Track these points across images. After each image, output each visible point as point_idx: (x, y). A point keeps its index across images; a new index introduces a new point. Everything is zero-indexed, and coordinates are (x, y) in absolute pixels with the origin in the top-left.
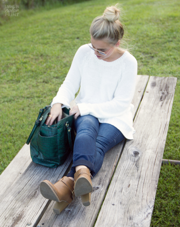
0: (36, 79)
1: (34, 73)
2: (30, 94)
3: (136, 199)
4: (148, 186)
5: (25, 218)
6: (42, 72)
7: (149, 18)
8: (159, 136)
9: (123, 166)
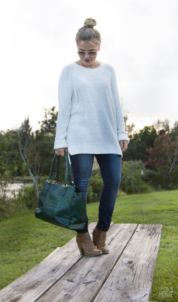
0: (35, 249)
1: (34, 245)
2: (29, 258)
3: (133, 286)
4: (144, 279)
5: (23, 300)
6: (40, 245)
7: (135, 211)
8: (151, 253)
9: (119, 269)
